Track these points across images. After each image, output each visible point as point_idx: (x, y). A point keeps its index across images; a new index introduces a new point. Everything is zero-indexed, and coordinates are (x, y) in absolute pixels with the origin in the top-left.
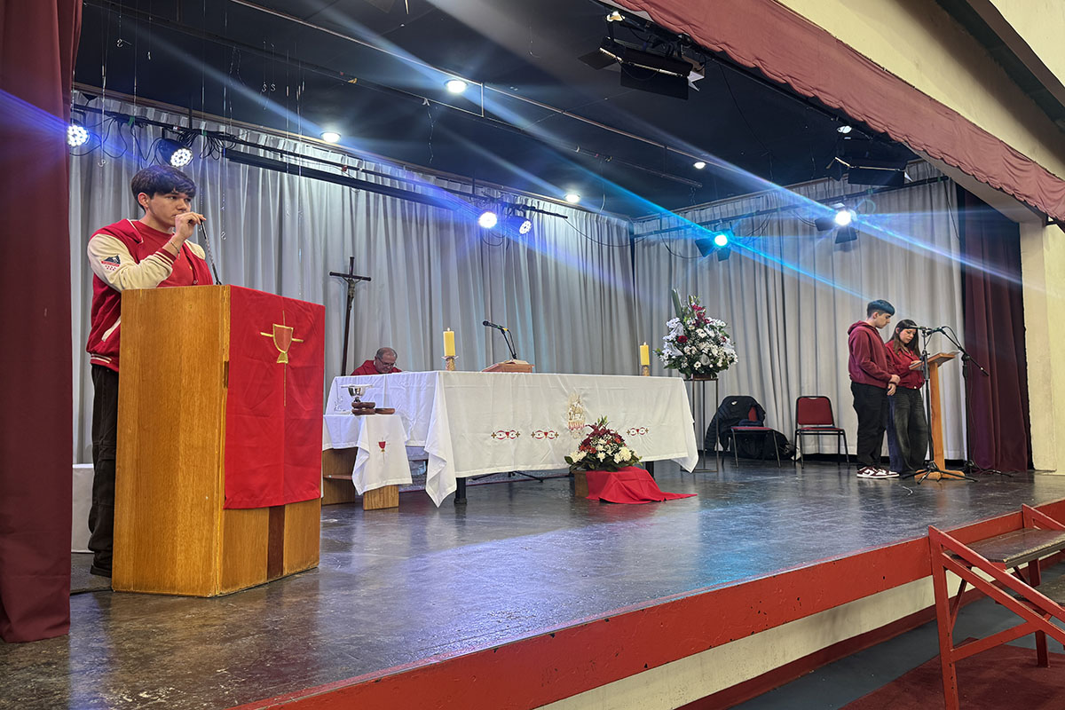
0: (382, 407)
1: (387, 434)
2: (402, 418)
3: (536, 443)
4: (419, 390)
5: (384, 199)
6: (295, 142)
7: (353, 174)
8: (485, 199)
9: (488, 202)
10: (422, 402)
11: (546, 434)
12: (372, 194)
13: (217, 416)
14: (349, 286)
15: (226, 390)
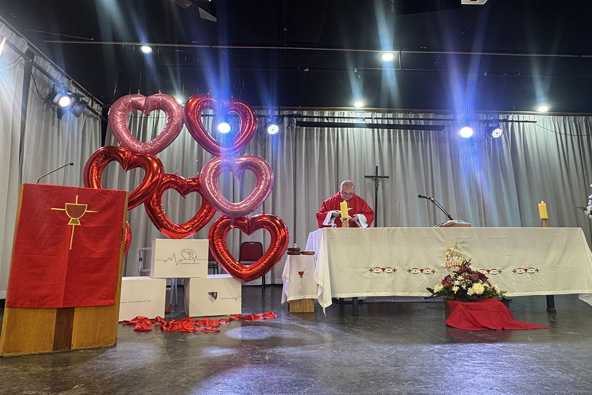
1: (305, 267)
3: (413, 277)
5: (400, 132)
6: (344, 112)
11: (422, 270)
12: (394, 130)
14: (375, 183)
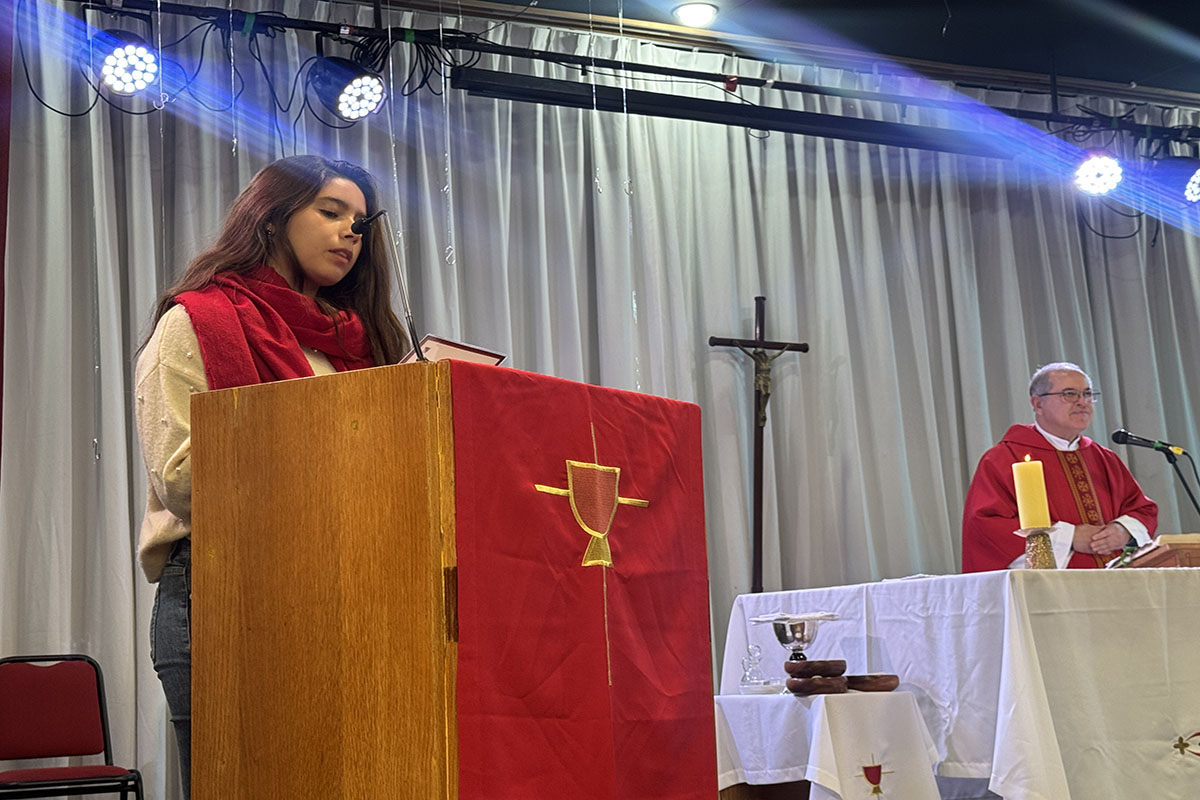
0: (864, 672)
1: (884, 745)
2: (921, 701)
4: (959, 625)
5: (830, 150)
6: (614, 37)
7: (752, 95)
8: (1088, 123)
9: (1094, 130)
10: (969, 657)
12: (798, 138)
13: (434, 721)
14: (758, 370)
15: (452, 647)
